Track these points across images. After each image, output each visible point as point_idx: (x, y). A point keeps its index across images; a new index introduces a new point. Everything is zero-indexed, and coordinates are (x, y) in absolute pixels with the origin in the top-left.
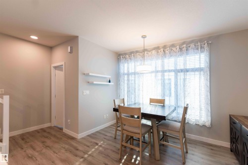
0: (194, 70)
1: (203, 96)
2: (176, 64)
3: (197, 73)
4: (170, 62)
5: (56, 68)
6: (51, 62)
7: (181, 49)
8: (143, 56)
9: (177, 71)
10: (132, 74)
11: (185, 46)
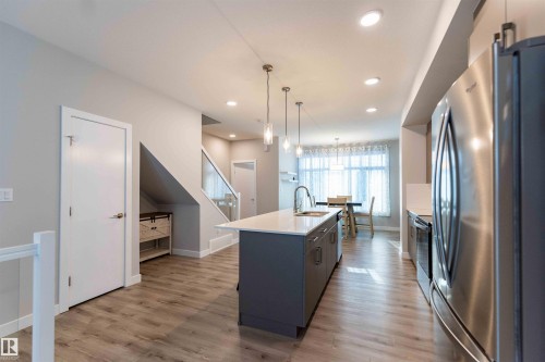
0: (377, 168)
1: (385, 192)
2: (361, 162)
3: (380, 171)
4: (356, 160)
5: (235, 164)
6: (230, 157)
7: (366, 149)
8: (328, 152)
9: (361, 169)
10: (315, 170)
11: (370, 147)
